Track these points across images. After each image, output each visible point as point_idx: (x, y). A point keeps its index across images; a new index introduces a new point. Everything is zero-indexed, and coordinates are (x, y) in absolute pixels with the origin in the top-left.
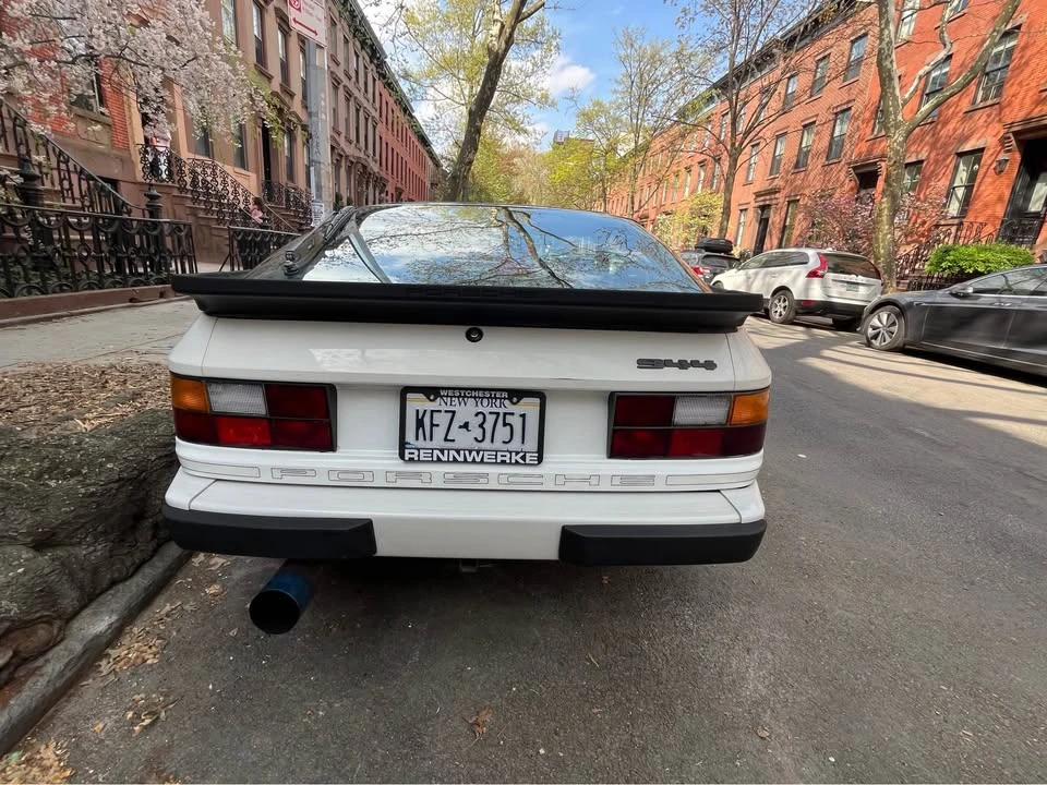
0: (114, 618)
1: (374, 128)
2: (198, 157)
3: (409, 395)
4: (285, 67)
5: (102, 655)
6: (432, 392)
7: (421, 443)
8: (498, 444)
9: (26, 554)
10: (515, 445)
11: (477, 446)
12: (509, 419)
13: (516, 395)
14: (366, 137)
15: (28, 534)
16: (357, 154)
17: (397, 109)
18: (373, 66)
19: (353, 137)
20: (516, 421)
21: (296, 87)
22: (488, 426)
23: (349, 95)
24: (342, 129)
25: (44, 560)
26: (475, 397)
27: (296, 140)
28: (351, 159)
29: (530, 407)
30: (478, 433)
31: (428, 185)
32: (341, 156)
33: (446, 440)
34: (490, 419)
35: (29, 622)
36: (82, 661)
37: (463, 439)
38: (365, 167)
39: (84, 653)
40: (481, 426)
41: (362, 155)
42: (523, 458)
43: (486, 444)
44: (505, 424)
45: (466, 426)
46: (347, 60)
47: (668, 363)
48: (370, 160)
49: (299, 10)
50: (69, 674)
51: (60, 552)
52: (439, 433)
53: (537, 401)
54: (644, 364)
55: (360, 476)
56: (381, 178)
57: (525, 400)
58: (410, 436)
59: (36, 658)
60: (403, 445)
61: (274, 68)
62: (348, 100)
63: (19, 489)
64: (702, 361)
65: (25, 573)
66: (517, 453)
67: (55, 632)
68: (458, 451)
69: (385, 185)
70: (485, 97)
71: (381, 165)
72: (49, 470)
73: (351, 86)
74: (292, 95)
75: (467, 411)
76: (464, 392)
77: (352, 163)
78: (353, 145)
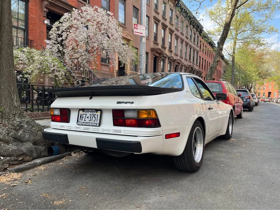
0: (41, 161)
1: (197, 53)
2: (132, 72)
3: (80, 111)
4: (164, 40)
5: (36, 167)
6: (83, 110)
7: (80, 121)
8: (93, 122)
9: (31, 144)
10: (95, 122)
11: (89, 122)
12: (95, 116)
13: (97, 110)
14: (194, 57)
15: (32, 141)
16: (189, 64)
17: (208, 46)
18: (198, 33)
19: (188, 58)
20: (96, 116)
21: (167, 45)
22: (92, 118)
23: (187, 44)
24: (184, 56)
25: (33, 146)
26: (90, 111)
27: (165, 62)
28: (186, 66)
29: (99, 113)
30: (89, 119)
31: (222, 72)
32: (182, 66)
33: (84, 120)
34: (92, 116)
35: (27, 154)
36: (32, 165)
37: (87, 120)
38: (192, 68)
39: (33, 164)
40: (90, 117)
41: (191, 64)
42: (96, 125)
43: (91, 122)
44: (94, 117)
45: (88, 117)
46: (187, 33)
47: (123, 102)
48: (195, 66)
49: (137, 29)
50: (29, 166)
51: (37, 146)
52: (84, 119)
53: (100, 112)
54: (118, 103)
55: (70, 128)
56: (199, 72)
57: (98, 112)
58: (79, 120)
59: (26, 162)
60: (78, 121)
61: (160, 41)
62: (186, 46)
63: (33, 132)
64: (131, 102)
65: (29, 147)
66: (96, 123)
67: (30, 159)
68: (86, 123)
69: (201, 74)
70: (224, 36)
71: (200, 67)
72: (39, 131)
73: (188, 41)
74: (165, 48)
75: (88, 114)
76: (88, 110)
77: (187, 67)
78: (188, 61)
